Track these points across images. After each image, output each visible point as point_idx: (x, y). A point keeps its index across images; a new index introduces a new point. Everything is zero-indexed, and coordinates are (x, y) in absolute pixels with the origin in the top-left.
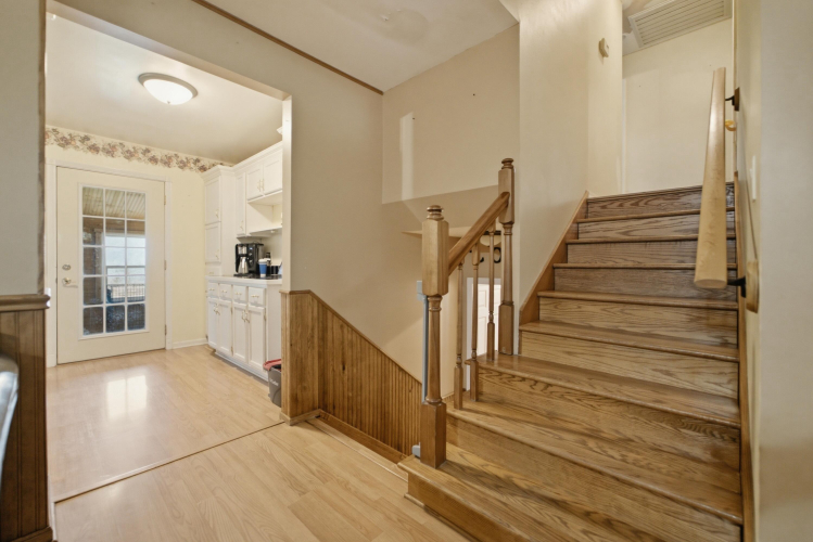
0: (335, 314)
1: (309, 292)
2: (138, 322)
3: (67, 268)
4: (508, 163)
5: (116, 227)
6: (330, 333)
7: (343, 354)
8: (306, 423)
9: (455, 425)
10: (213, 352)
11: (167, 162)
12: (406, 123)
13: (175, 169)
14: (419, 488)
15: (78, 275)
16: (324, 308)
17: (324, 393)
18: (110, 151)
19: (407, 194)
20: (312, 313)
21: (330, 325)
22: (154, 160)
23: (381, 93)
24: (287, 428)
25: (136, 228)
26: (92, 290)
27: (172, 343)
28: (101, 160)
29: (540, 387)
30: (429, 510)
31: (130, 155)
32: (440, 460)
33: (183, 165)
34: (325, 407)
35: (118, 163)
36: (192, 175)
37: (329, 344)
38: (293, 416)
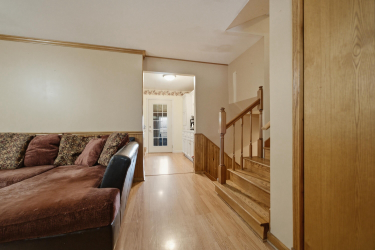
0: (210, 141)
1: (202, 134)
2: (166, 144)
3: (150, 127)
4: (261, 87)
5: (160, 115)
6: (209, 148)
7: (213, 155)
8: (200, 174)
9: (232, 175)
10: (184, 155)
11: (173, 94)
12: (234, 74)
13: (175, 96)
14: (218, 189)
15: (152, 129)
16: (207, 140)
17: (206, 167)
18: (159, 94)
19: (235, 101)
20: (203, 141)
21: (209, 144)
22: (169, 94)
23: (227, 65)
24: (194, 174)
25: (165, 115)
26: (156, 133)
27: (174, 151)
28: (157, 96)
29: (260, 167)
30: (219, 195)
31: (164, 94)
32: (223, 182)
33: (177, 94)
34: (207, 171)
35: (161, 97)
36: (179, 97)
37: (209, 151)
38: (196, 171)
